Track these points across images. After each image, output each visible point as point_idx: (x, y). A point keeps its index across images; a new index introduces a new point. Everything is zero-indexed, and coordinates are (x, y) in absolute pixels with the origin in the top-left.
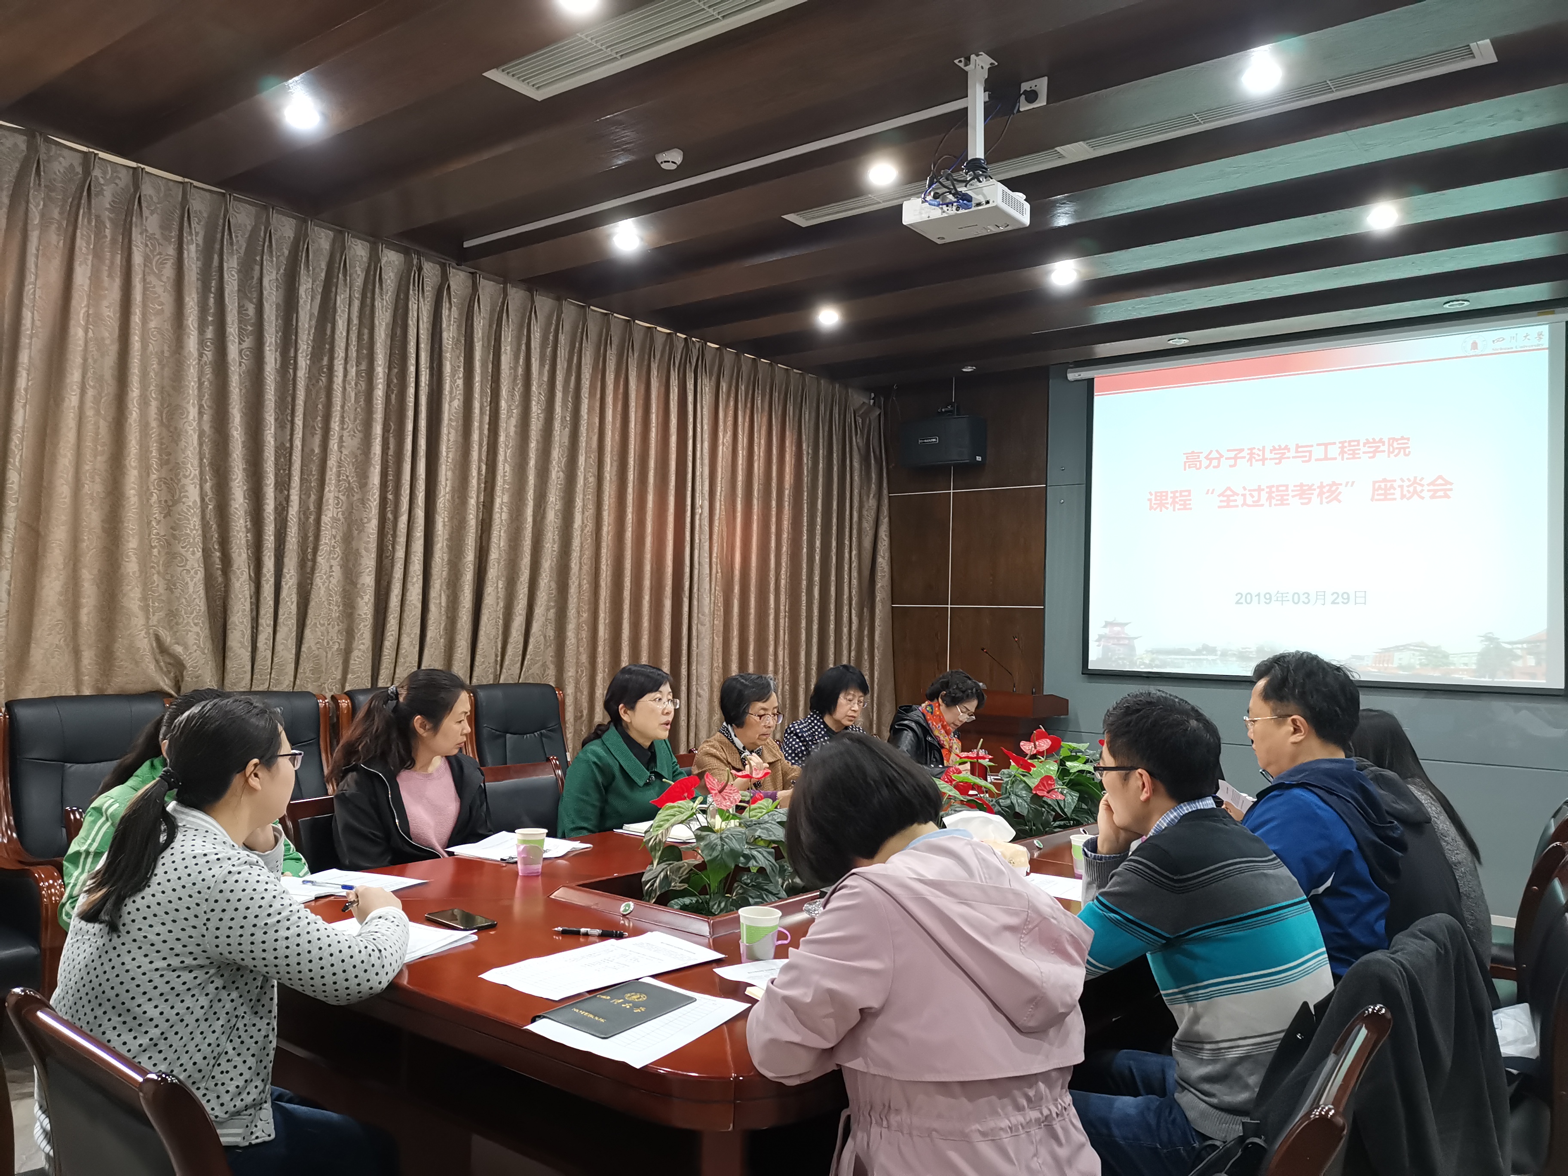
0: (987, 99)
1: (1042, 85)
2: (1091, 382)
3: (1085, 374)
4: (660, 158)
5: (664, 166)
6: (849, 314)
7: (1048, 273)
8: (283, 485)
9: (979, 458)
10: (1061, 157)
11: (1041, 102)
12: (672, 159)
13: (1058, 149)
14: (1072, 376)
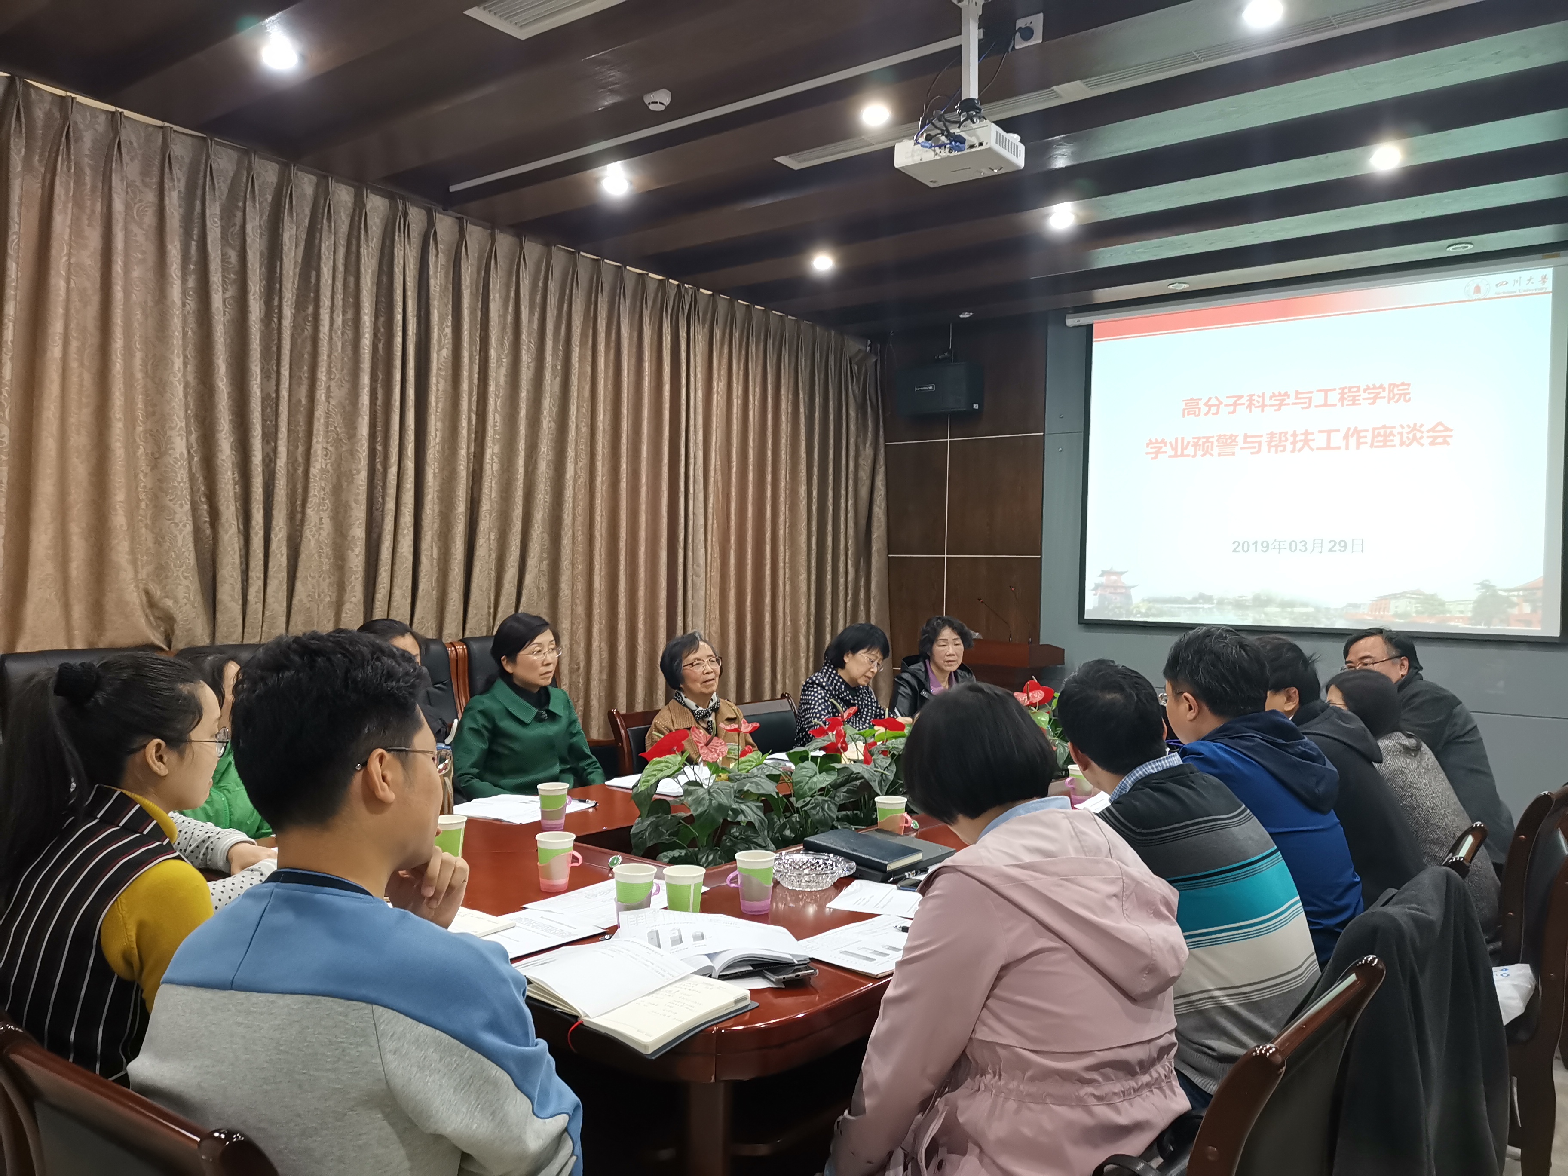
0: (981, 37)
1: (1037, 22)
2: (1090, 327)
3: (1084, 320)
4: (647, 99)
5: (652, 107)
6: (842, 260)
7: (1047, 216)
8: (270, 436)
9: (976, 406)
10: (1058, 96)
11: (1037, 39)
12: (659, 100)
13: (1055, 88)
14: (1071, 322)
